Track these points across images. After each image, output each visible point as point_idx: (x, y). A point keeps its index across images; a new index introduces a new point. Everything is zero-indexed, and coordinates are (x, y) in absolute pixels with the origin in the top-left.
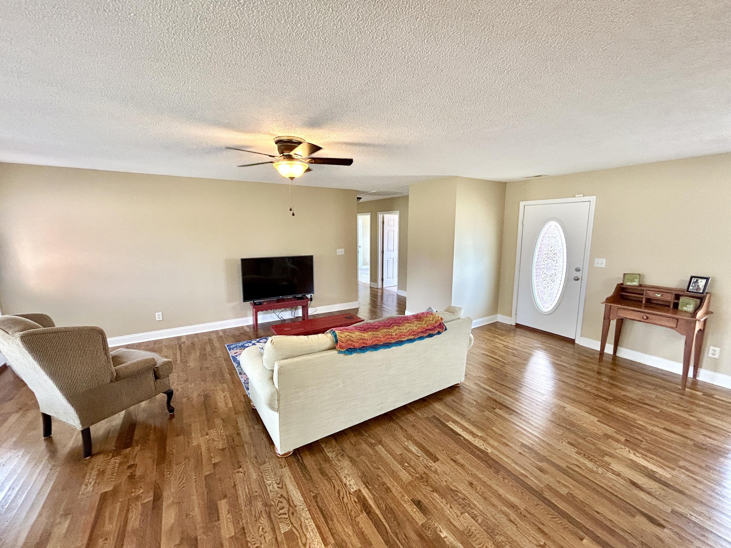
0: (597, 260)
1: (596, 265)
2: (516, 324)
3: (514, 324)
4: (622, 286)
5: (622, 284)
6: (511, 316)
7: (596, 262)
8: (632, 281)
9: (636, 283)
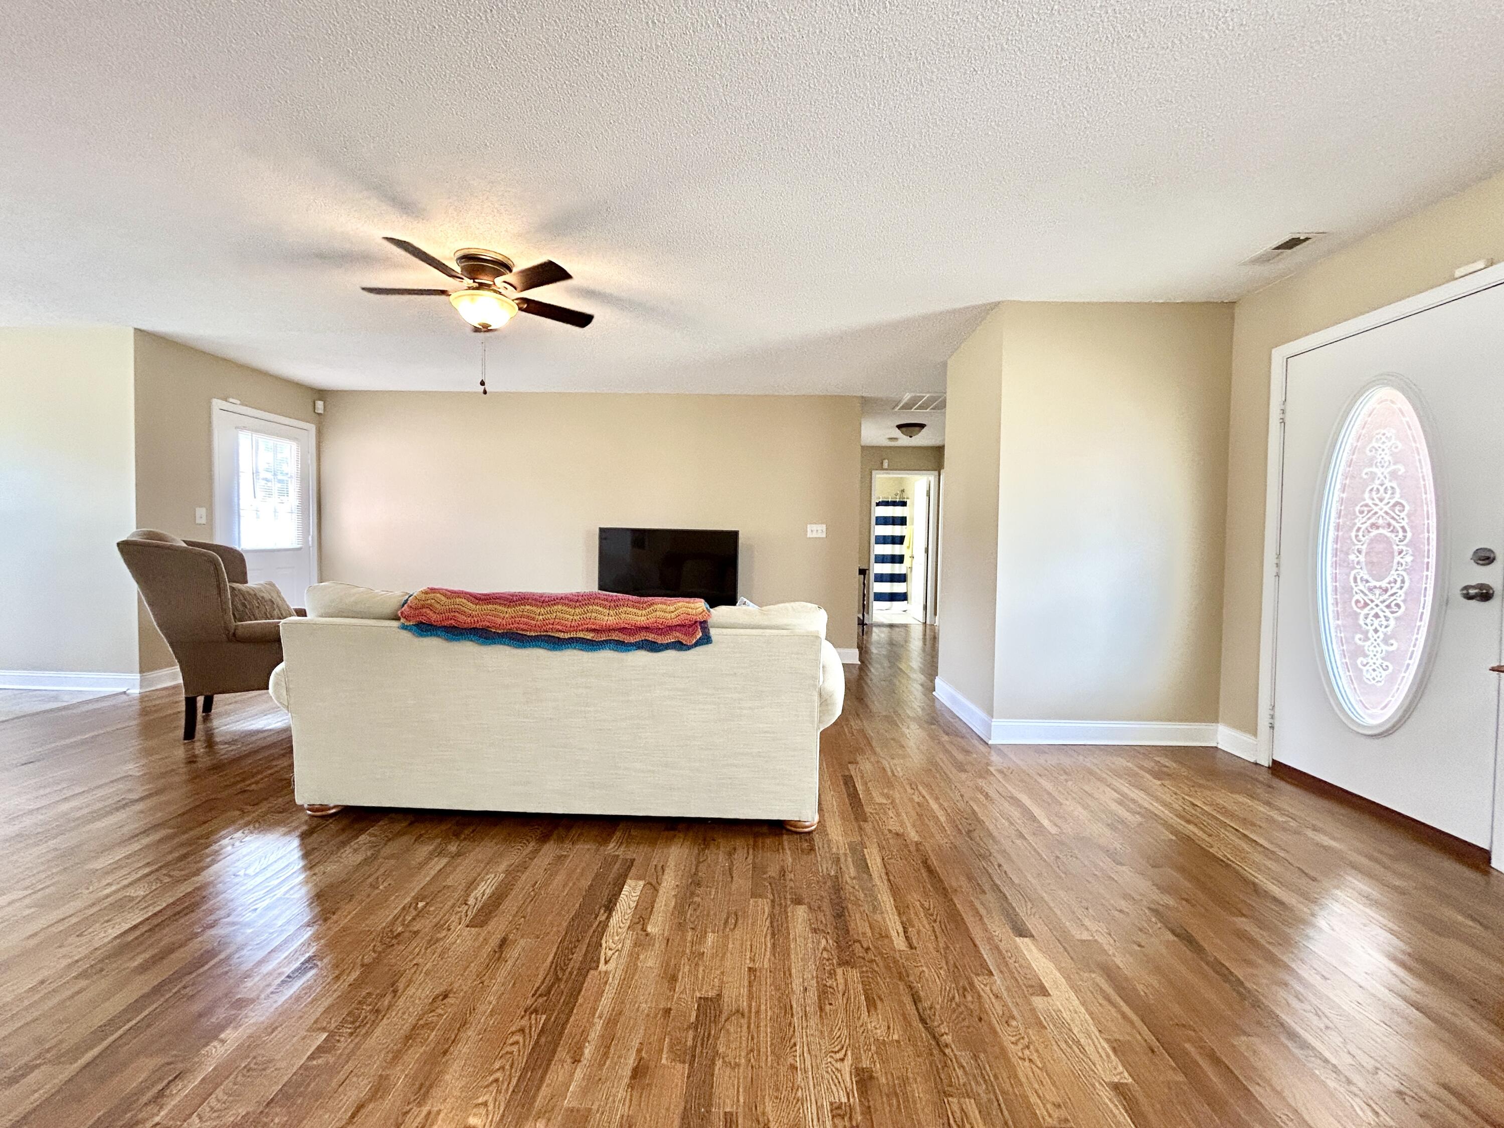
2: (1274, 762)
3: (1266, 762)
6: (1254, 733)
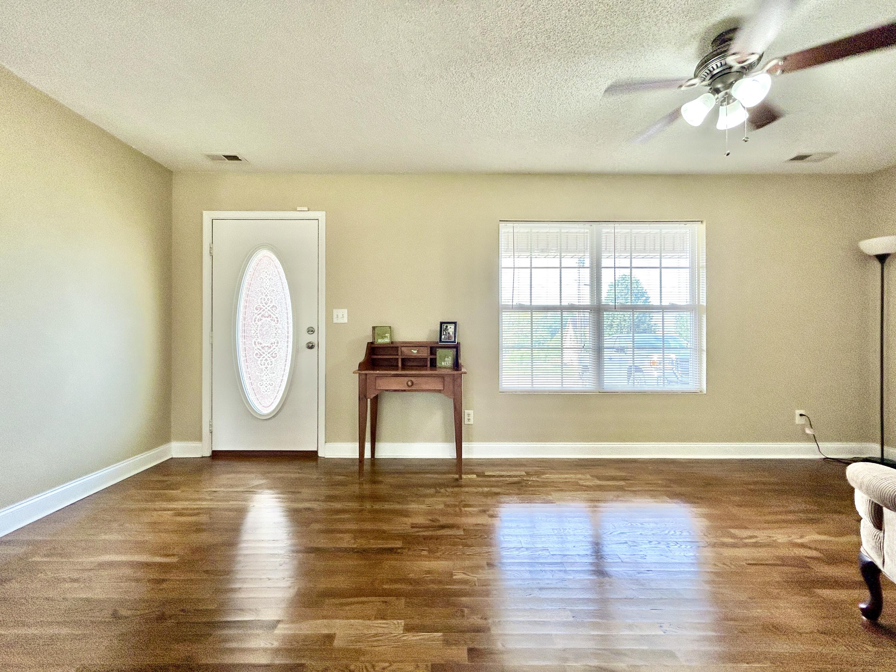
0: (335, 312)
1: (335, 321)
2: (214, 452)
3: (208, 454)
4: (373, 346)
5: (372, 343)
6: (200, 441)
7: (335, 316)
8: (383, 338)
9: (387, 340)
